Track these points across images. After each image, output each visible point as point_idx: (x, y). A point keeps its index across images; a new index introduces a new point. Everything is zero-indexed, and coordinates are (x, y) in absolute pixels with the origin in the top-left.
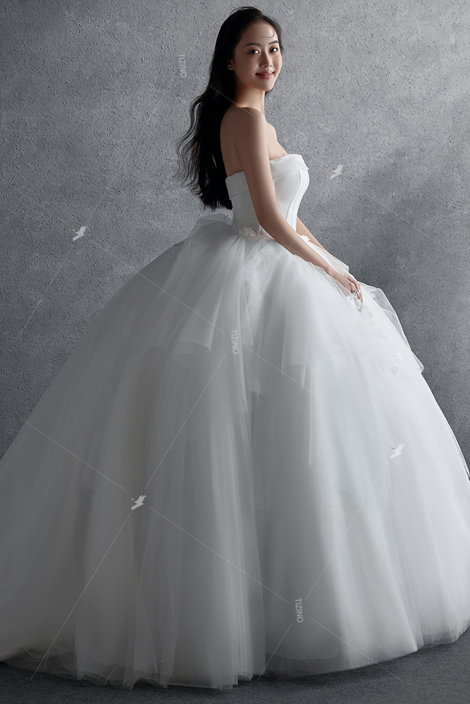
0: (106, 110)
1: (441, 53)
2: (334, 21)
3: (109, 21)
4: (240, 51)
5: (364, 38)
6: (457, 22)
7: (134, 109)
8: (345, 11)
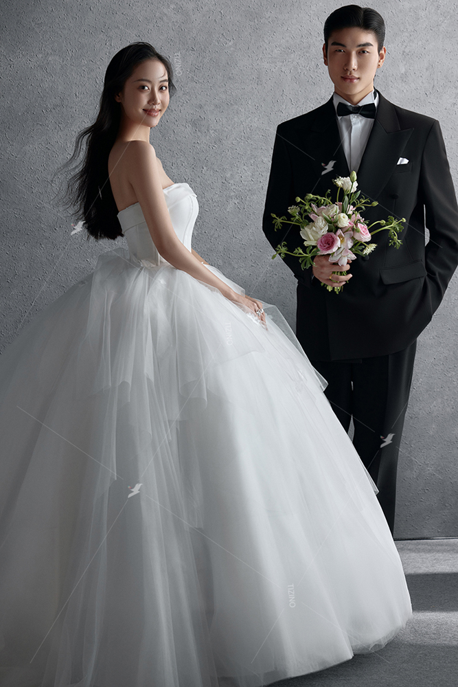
0: (40, 146)
1: (390, 83)
2: (276, 52)
3: (41, 56)
4: (129, 87)
5: (308, 68)
6: (407, 50)
7: (69, 145)
8: (288, 41)
